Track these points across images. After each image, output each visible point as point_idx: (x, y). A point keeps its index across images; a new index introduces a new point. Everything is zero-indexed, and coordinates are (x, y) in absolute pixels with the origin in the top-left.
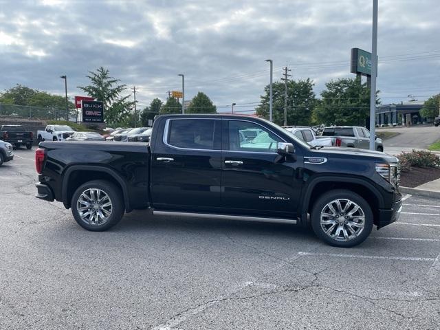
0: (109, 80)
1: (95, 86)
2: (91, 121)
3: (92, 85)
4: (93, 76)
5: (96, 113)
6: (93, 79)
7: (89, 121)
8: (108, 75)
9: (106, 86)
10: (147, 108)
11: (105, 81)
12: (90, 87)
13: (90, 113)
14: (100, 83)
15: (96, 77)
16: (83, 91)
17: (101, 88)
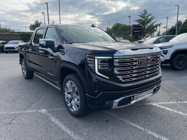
0: (148, 14)
1: (141, 19)
2: (136, 35)
3: (140, 19)
4: (140, 14)
5: (138, 31)
6: (141, 16)
7: (135, 35)
8: (147, 12)
9: (147, 18)
10: (173, 27)
11: (146, 15)
12: (139, 20)
13: (136, 31)
14: (144, 17)
15: (142, 15)
16: (136, 22)
17: (144, 20)
